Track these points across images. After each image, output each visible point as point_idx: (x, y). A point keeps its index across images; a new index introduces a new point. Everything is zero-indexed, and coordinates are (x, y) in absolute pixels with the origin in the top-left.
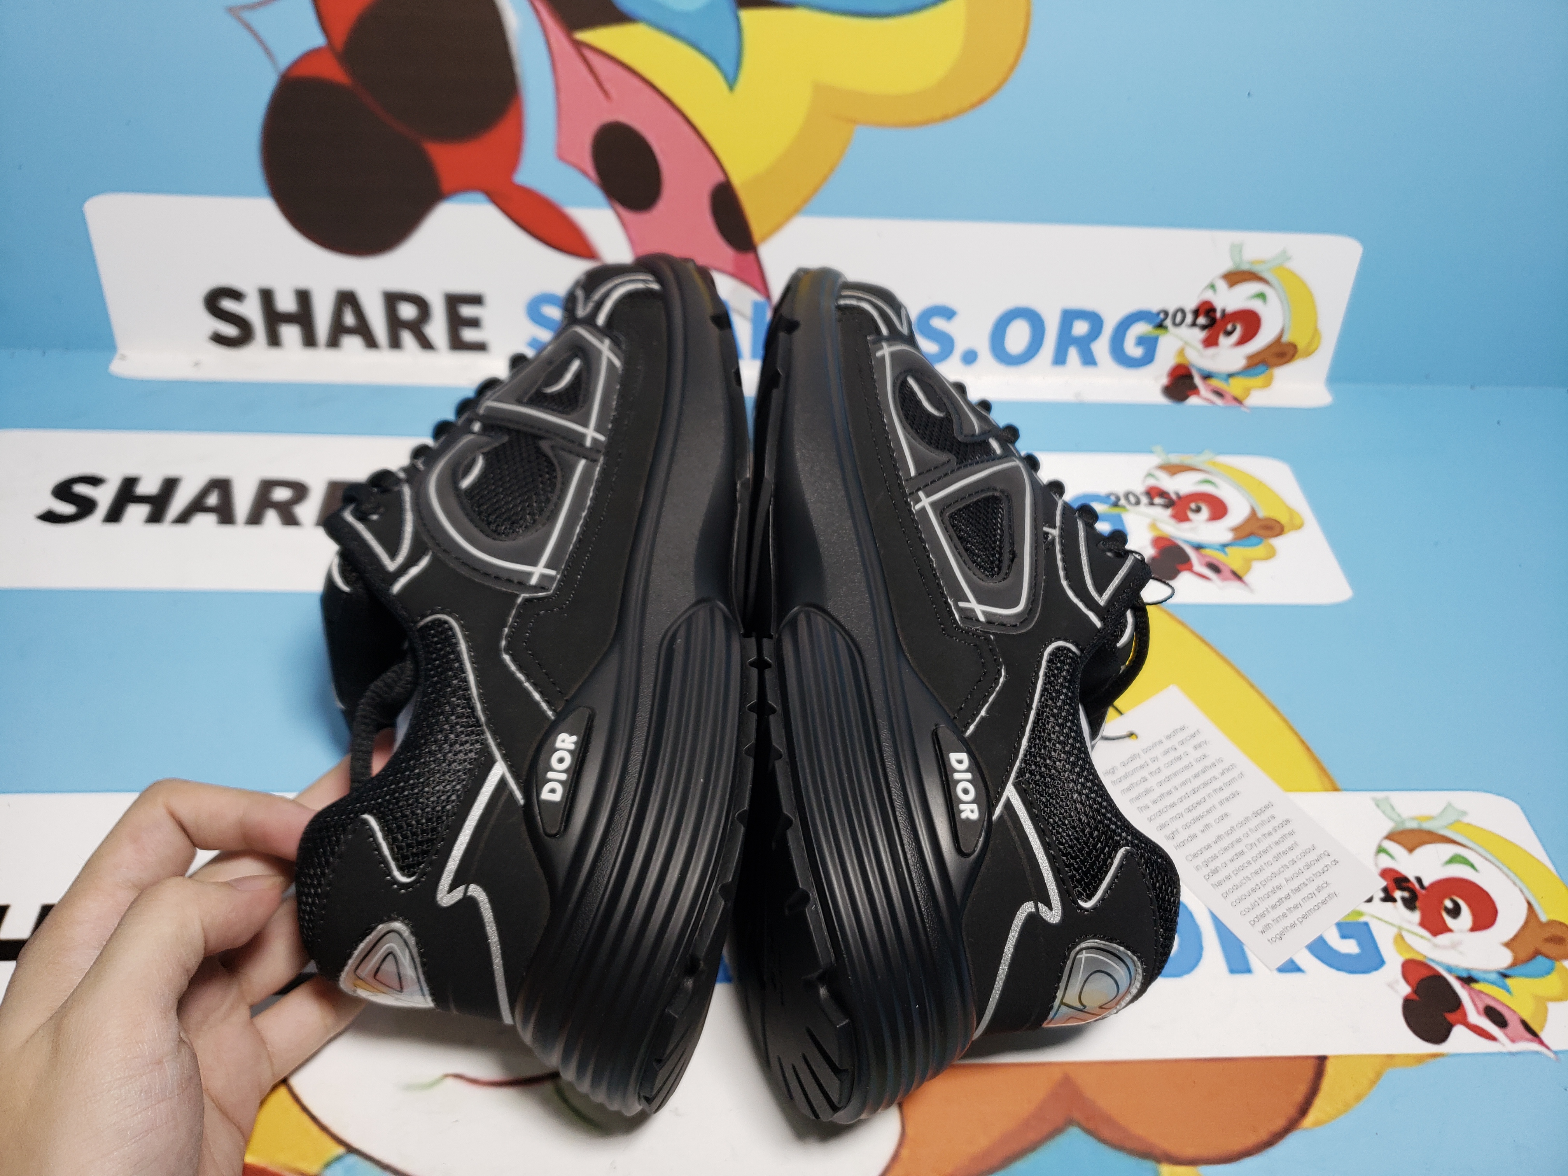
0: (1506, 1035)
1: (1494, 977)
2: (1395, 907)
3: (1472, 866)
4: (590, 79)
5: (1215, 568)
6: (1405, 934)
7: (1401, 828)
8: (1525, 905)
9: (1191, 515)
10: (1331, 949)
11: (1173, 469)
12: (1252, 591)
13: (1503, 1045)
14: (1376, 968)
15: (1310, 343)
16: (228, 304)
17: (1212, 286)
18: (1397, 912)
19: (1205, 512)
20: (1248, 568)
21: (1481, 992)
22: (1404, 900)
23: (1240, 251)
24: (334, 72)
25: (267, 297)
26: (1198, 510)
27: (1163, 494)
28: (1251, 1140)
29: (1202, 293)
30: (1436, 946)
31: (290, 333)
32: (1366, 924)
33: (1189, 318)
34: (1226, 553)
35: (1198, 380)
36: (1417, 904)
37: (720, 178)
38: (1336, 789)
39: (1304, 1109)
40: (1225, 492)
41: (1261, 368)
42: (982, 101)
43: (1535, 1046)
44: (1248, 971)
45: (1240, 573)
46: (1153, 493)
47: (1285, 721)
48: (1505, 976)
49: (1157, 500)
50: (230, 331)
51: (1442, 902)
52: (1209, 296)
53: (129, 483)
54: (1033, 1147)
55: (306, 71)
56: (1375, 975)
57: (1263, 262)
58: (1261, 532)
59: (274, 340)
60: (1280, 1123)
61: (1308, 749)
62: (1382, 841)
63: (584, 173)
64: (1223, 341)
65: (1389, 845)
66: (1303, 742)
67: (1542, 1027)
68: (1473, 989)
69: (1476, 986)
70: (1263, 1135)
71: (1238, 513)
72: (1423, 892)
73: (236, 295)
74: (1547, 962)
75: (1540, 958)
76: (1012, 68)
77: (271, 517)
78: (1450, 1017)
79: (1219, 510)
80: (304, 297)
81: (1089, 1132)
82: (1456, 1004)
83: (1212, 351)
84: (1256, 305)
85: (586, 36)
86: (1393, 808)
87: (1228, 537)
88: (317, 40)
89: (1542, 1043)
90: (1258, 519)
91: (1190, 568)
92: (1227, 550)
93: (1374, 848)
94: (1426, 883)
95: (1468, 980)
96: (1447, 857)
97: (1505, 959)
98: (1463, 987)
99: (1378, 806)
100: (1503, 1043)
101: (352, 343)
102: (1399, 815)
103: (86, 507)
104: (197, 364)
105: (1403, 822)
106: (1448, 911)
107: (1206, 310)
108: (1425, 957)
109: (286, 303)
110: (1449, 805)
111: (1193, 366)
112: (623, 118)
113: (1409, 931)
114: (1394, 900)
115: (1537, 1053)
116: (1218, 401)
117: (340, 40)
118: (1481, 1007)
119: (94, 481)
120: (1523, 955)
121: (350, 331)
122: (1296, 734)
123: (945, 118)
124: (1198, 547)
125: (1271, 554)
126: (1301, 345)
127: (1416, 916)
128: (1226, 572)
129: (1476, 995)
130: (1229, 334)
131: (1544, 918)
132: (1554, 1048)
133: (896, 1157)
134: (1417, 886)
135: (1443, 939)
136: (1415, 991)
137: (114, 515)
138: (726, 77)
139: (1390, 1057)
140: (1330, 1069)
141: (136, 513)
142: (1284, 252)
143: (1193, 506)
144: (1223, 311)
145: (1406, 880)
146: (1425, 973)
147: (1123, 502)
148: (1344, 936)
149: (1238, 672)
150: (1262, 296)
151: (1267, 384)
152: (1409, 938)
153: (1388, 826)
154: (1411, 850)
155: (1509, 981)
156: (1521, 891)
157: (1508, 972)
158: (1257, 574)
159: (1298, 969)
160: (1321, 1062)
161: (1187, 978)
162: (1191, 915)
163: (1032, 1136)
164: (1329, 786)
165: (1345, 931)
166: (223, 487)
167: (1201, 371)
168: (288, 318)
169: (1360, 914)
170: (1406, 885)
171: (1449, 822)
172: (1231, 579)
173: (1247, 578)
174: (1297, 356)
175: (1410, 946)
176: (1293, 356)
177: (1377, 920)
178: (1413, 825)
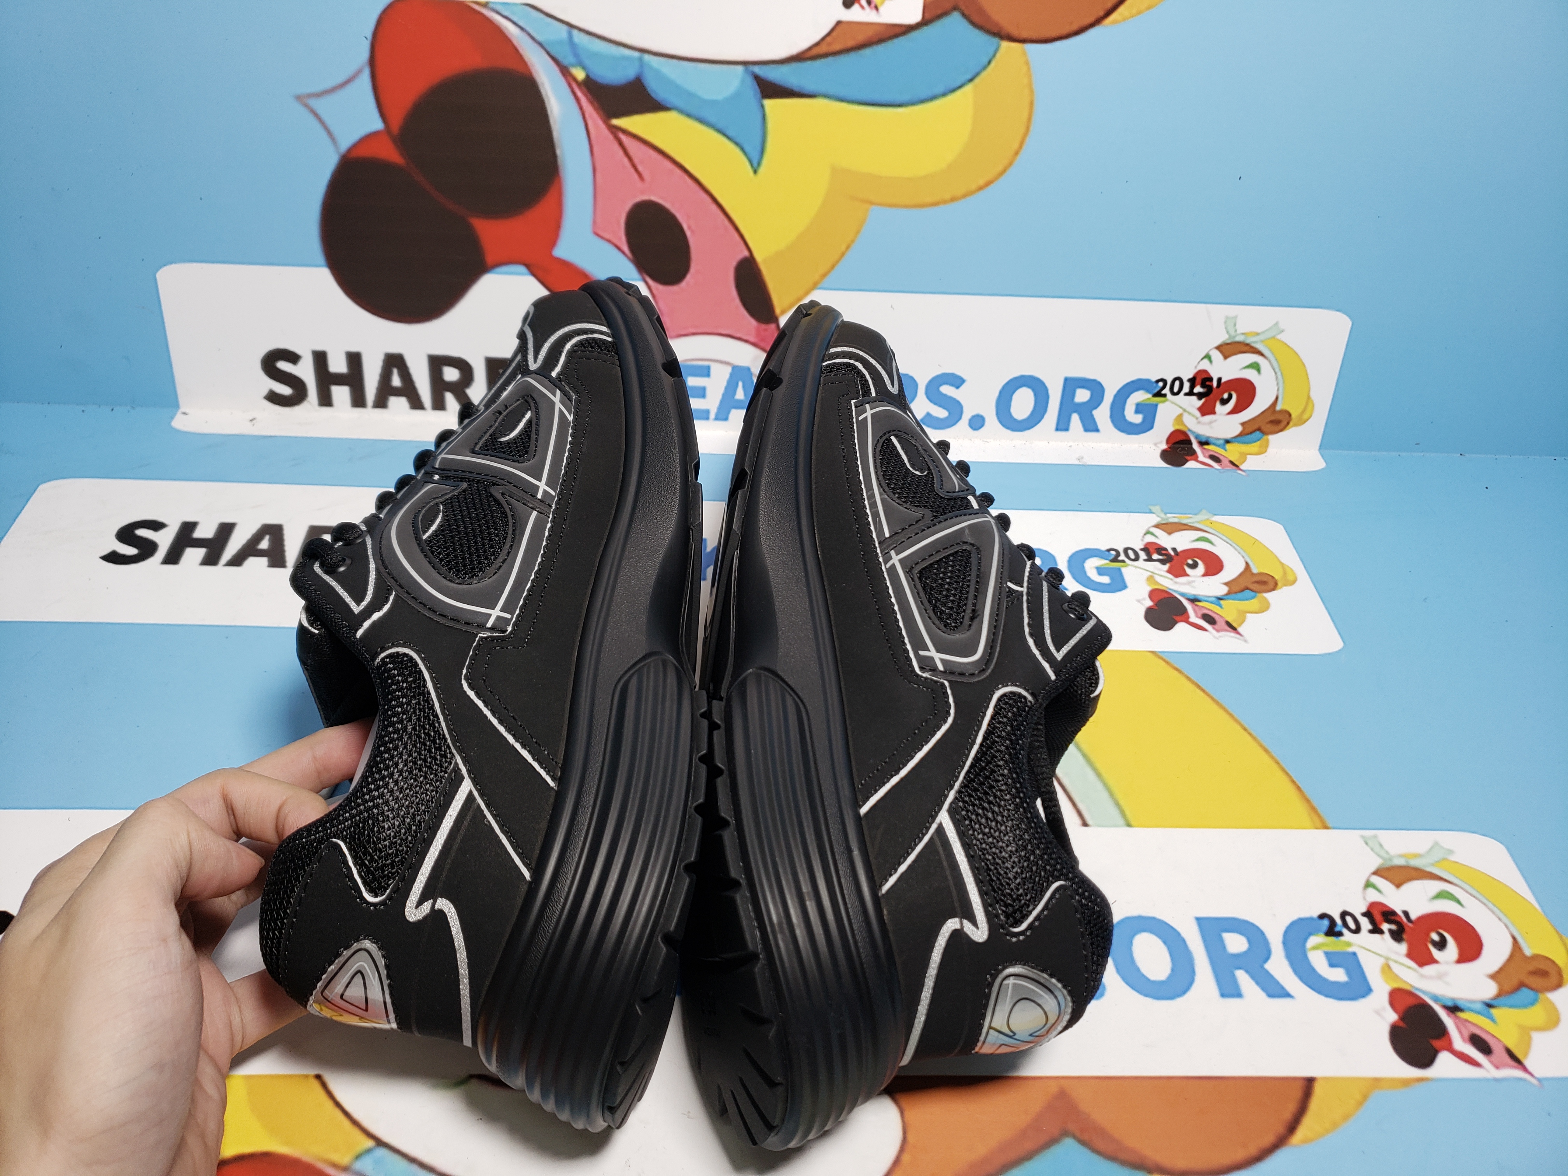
0: (1491, 1062)
1: (1479, 1007)
2: (1383, 939)
3: (1459, 902)
4: (625, 161)
5: (1210, 619)
6: (1392, 964)
7: (1389, 864)
8: (1510, 940)
9: (1188, 570)
10: (1320, 977)
11: (1170, 528)
12: (1246, 641)
13: (1487, 1071)
14: (1363, 996)
15: (1303, 412)
17: (1208, 357)
18: (1384, 943)
19: (1201, 568)
20: (1242, 620)
21: (1467, 1021)
22: (1391, 931)
23: (1235, 325)
24: (391, 154)
25: (320, 358)
26: (1194, 566)
27: (1161, 550)
28: (1240, 1154)
29: (1198, 362)
30: (1422, 976)
31: (341, 394)
32: (1354, 954)
33: (1186, 387)
34: (1220, 606)
35: (1195, 446)
36: (1404, 936)
37: (746, 253)
38: (1326, 827)
39: (1292, 1127)
40: (1220, 549)
41: (1258, 434)
42: (988, 184)
43: (1518, 1073)
44: (1239, 995)
45: (1234, 624)
46: (1152, 550)
47: (1277, 762)
48: (1489, 1006)
49: (1155, 556)
50: (285, 390)
51: (1428, 935)
52: (1205, 365)
53: (188, 528)
54: (1029, 1156)
55: (365, 152)
56: (1362, 1002)
57: (1257, 334)
58: (1256, 587)
59: (326, 400)
60: (1268, 1139)
61: (1299, 788)
62: (1370, 877)
63: (618, 247)
65: (1377, 880)
66: (1294, 782)
67: (1526, 1054)
68: (1457, 1017)
69: (1461, 1015)
70: (1254, 1149)
71: (1232, 568)
72: (1410, 925)
73: (293, 358)
74: (1531, 993)
75: (1525, 990)
76: (1017, 153)
78: (1436, 1043)
79: (1214, 566)
80: (354, 360)
81: (1083, 1143)
82: (1441, 1031)
83: (1208, 418)
84: (1250, 375)
85: (623, 122)
86: (1381, 845)
87: (1223, 591)
88: (376, 124)
89: (1525, 1069)
90: (1253, 574)
91: (1186, 619)
92: (1222, 602)
93: (1362, 883)
94: (1413, 916)
95: (1454, 1009)
96: (1434, 893)
97: (1490, 990)
98: (1449, 1015)
99: (1366, 843)
100: (1488, 1070)
102: (1387, 853)
103: (147, 549)
105: (1390, 859)
106: (1435, 944)
107: (1202, 379)
108: (1411, 986)
110: (1436, 844)
111: (1193, 433)
112: (654, 198)
113: (1396, 962)
114: (1381, 932)
115: (1521, 1079)
116: (1216, 466)
117: (396, 125)
118: (1466, 1034)
119: (156, 526)
120: (1507, 987)
121: (397, 392)
122: (1288, 774)
123: (953, 199)
124: (1194, 600)
125: (1265, 607)
126: (1295, 413)
127: (1403, 948)
128: (1221, 623)
129: (1461, 1024)
130: (1224, 402)
131: (1528, 952)
132: (1537, 1075)
133: (897, 1162)
134: (1404, 919)
135: (1429, 969)
136: (1402, 1018)
137: (173, 557)
138: (750, 161)
139: (1377, 1080)
140: (1318, 1090)
141: (193, 555)
142: (1277, 324)
143: (1190, 561)
144: (1219, 380)
145: (1393, 913)
146: (1411, 1002)
147: (1122, 557)
148: (1332, 965)
149: (1231, 715)
150: (1256, 366)
151: (1263, 451)
152: (1396, 968)
153: (1376, 863)
154: (1398, 886)
155: (1494, 1011)
156: (1506, 926)
157: (1493, 1002)
158: (1251, 625)
159: (1288, 995)
160: (1309, 1082)
161: (1179, 1000)
162: (1184, 941)
163: (1028, 1145)
164: (1319, 824)
165: (1334, 960)
166: (275, 532)
167: (1197, 437)
168: (339, 380)
169: (1349, 944)
170: (1393, 918)
171: (1436, 860)
172: (1226, 631)
173: (1240, 629)
174: (1291, 424)
175: (1396, 976)
176: (1288, 423)
177: (1365, 951)
178: (1401, 862)
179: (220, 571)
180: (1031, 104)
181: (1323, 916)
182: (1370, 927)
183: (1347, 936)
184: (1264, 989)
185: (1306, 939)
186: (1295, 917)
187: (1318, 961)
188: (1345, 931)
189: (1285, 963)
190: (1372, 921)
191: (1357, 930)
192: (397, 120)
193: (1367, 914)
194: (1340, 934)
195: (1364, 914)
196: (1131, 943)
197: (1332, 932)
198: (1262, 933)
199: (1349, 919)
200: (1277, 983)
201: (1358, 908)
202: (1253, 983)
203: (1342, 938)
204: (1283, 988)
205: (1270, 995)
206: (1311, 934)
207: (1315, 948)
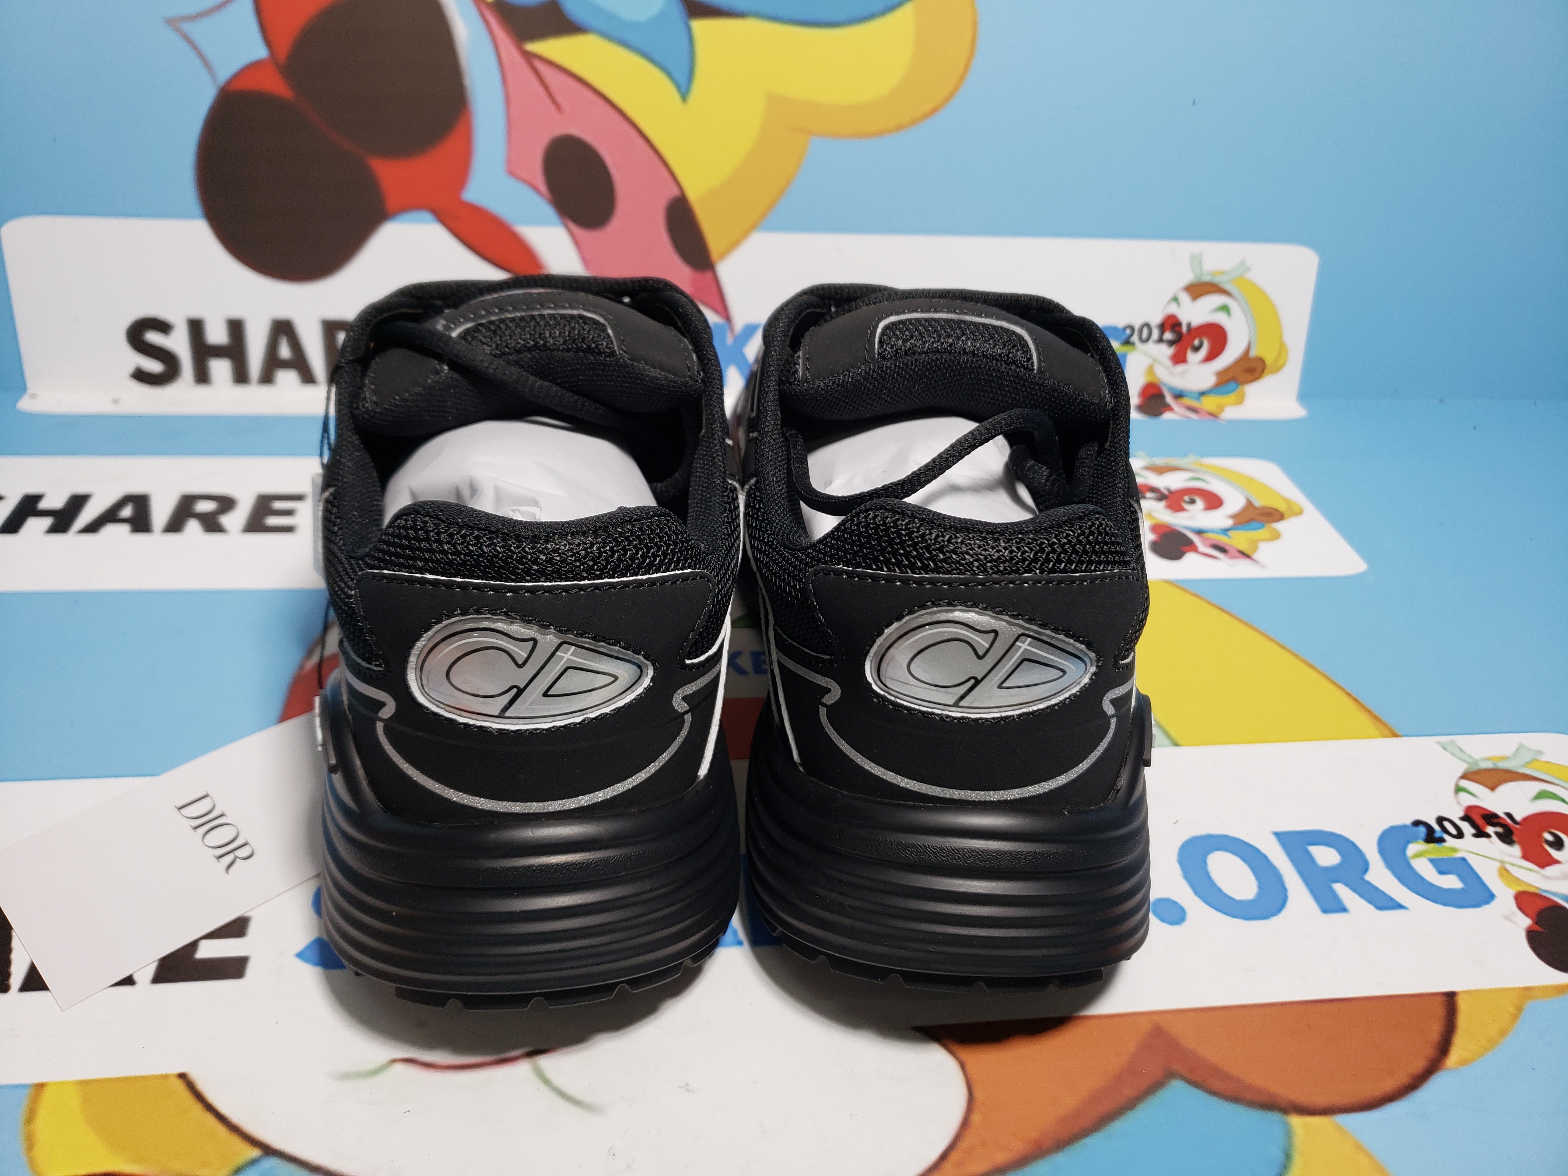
2: (1492, 842)
3: (1563, 801)
4: (541, 90)
5: (1221, 549)
6: (1509, 867)
7: (1475, 768)
9: (1186, 506)
10: (1431, 885)
12: (1263, 567)
14: (1486, 902)
15: (1278, 358)
16: (153, 337)
17: (1175, 299)
18: (1493, 846)
19: (1200, 504)
20: (1256, 549)
23: (1200, 263)
24: (277, 85)
25: (196, 327)
26: (1193, 502)
27: (1153, 489)
28: (1389, 1085)
29: (1166, 305)
30: (1546, 877)
31: (220, 368)
32: (1463, 859)
33: (1156, 334)
34: (1228, 536)
35: (1169, 399)
36: (1514, 838)
37: (675, 192)
38: (1395, 735)
39: (1444, 1048)
40: (1216, 486)
41: (1232, 385)
42: (934, 111)
45: (1247, 552)
47: (1325, 676)
49: (1149, 495)
50: (154, 366)
51: (1541, 836)
52: (1173, 309)
53: (31, 499)
54: (1131, 1104)
55: (247, 85)
56: (1487, 909)
57: (1223, 273)
58: (1261, 518)
59: (202, 376)
60: (1419, 1065)
61: (1356, 700)
62: (1458, 781)
63: (535, 189)
64: (1191, 357)
65: (1467, 784)
66: (1348, 694)
70: (1403, 1078)
71: (1234, 502)
72: (1517, 826)
73: (164, 327)
76: (963, 77)
77: (193, 526)
79: (1213, 502)
80: (236, 328)
81: (1195, 1087)
83: (1181, 368)
84: (1220, 318)
85: (537, 47)
86: (1461, 750)
87: (1229, 523)
88: (259, 51)
90: (1255, 508)
91: (1195, 549)
92: (1230, 533)
93: (1452, 788)
94: (1518, 817)
96: (1534, 793)
99: (1445, 749)
101: (287, 378)
102: (1470, 757)
104: (116, 401)
105: (1476, 762)
106: (1550, 844)
107: (1171, 324)
108: (1538, 888)
109: (216, 335)
110: (1521, 746)
111: (1165, 385)
112: (575, 131)
113: (1512, 864)
114: (1488, 836)
116: (1194, 416)
117: (283, 52)
121: (286, 365)
122: (1340, 688)
123: (899, 128)
124: (1200, 532)
125: (1276, 536)
126: (1269, 360)
127: (1516, 850)
128: (1233, 552)
130: (1197, 349)
133: (965, 1124)
134: (1509, 821)
135: (1550, 870)
136: (1537, 922)
137: (11, 527)
138: (678, 87)
139: (1527, 989)
140: (1463, 1005)
141: (37, 525)
142: (1243, 263)
143: (1186, 498)
144: (1189, 325)
145: (1495, 816)
146: (1542, 905)
148: (1441, 872)
149: (1264, 635)
150: (1225, 309)
151: (1240, 401)
152: (1513, 870)
153: (1462, 768)
154: (1493, 788)
158: (1265, 552)
159: (1400, 906)
160: (1450, 998)
161: (1274, 920)
162: (1266, 857)
163: (1128, 1092)
164: (1387, 733)
165: (1443, 866)
166: (141, 503)
167: (1171, 389)
168: (219, 352)
169: (1455, 850)
170: (1496, 821)
171: (1527, 761)
172: (1240, 557)
173: (1255, 556)
174: (1266, 371)
175: (1518, 879)
176: (1262, 372)
177: (1473, 855)
178: (1489, 765)
179: (71, 539)
180: (975, 25)
181: (1417, 823)
182: (1473, 831)
183: (1450, 842)
184: (1370, 902)
185: (1405, 848)
186: (1386, 826)
187: (1424, 869)
188: (1446, 837)
189: (1388, 874)
190: (1473, 824)
191: (1460, 835)
192: (284, 49)
193: (1466, 818)
194: (1441, 840)
195: (1463, 819)
196: (1205, 863)
197: (1431, 838)
198: (1353, 844)
199: (1447, 824)
200: (1384, 894)
201: (1455, 813)
202: (1357, 897)
203: (1445, 844)
204: (1391, 899)
205: (1379, 908)
206: (1409, 842)
207: (1418, 855)
